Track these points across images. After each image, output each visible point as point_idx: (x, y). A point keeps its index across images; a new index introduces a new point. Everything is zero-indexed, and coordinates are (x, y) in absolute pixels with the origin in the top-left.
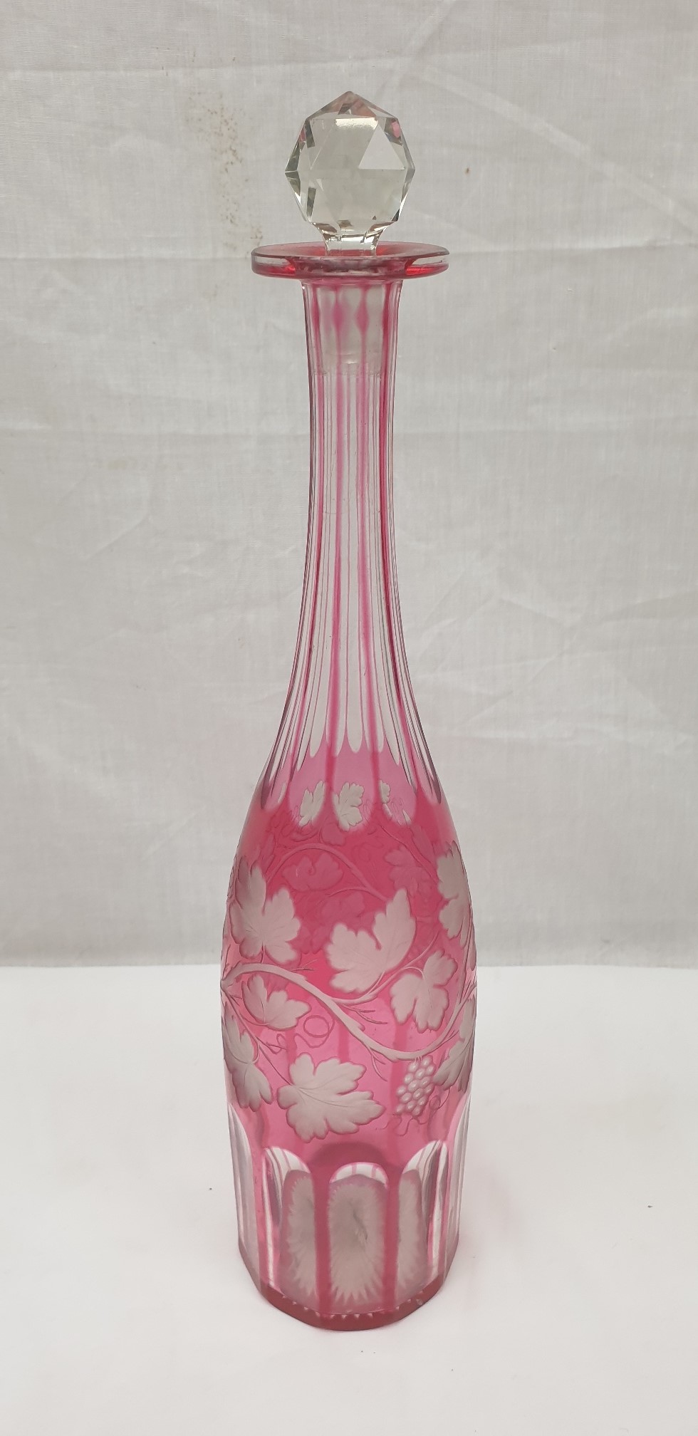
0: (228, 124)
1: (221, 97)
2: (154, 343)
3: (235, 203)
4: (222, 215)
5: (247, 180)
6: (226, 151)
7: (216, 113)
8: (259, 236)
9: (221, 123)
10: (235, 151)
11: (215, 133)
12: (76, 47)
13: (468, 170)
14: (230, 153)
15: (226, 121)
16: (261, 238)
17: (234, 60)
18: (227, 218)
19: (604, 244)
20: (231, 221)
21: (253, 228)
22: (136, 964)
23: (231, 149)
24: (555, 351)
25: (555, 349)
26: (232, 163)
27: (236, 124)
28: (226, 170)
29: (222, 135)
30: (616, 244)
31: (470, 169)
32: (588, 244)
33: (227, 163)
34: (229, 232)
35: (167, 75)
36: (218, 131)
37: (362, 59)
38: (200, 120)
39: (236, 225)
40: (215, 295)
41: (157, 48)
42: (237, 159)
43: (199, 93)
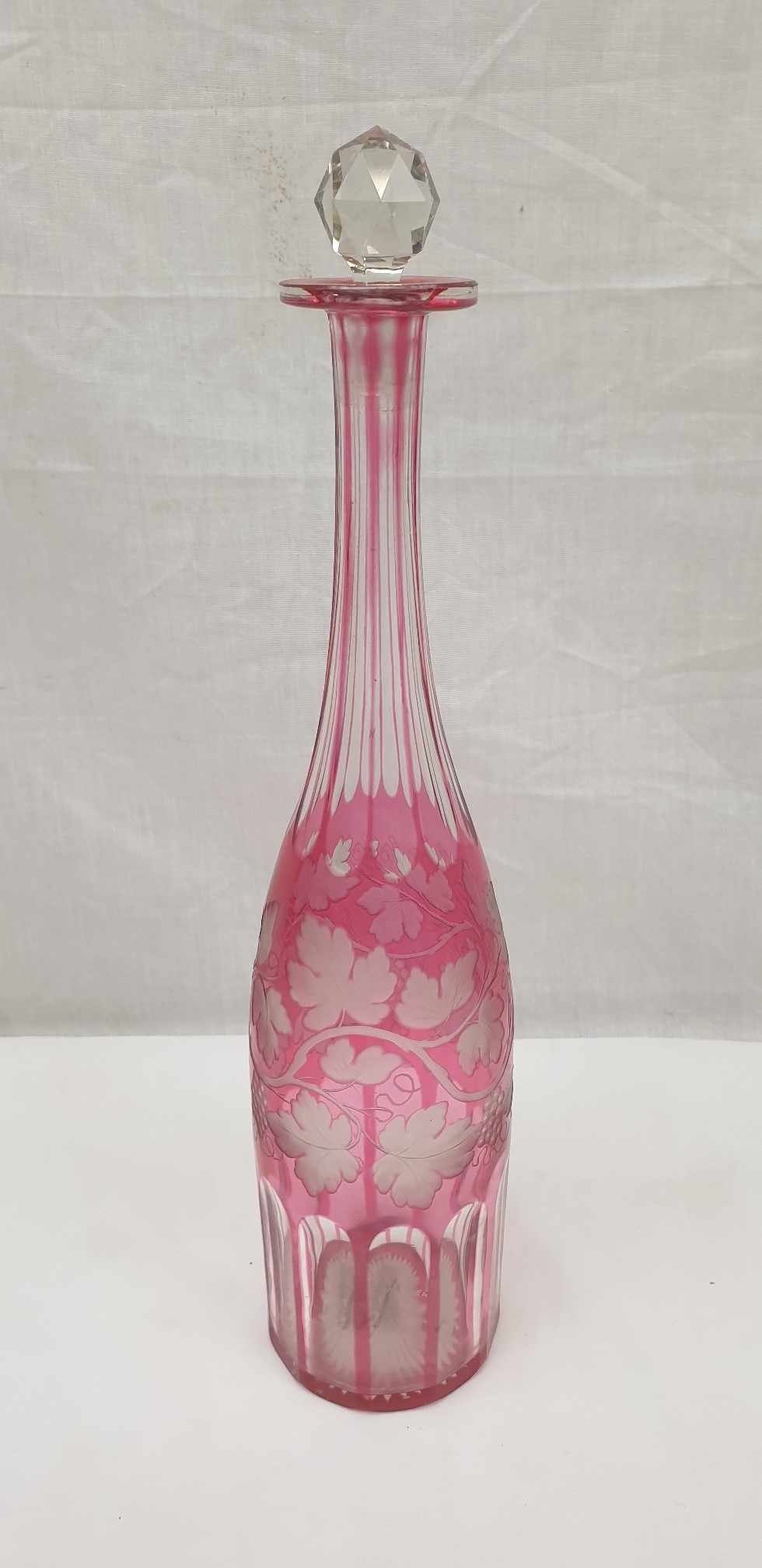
0: (277, 162)
1: (270, 136)
2: (200, 383)
3: (284, 242)
4: (270, 254)
5: (296, 219)
6: (275, 190)
7: (265, 151)
9: (270, 162)
10: (284, 189)
11: (264, 171)
12: (124, 86)
13: (522, 209)
14: (280, 191)
15: (275, 159)
17: (284, 99)
18: (275, 256)
19: (661, 283)
20: (280, 260)
21: (302, 266)
22: (175, 1034)
23: (280, 187)
24: (610, 393)
25: (611, 391)
26: (281, 201)
27: (285, 162)
28: (275, 208)
29: (271, 173)
30: (674, 283)
31: (525, 209)
32: (645, 284)
33: (276, 202)
34: (277, 271)
35: (216, 114)
36: (267, 169)
37: (414, 98)
38: (249, 158)
39: (285, 264)
40: (262, 335)
41: (207, 87)
42: (286, 197)
43: (248, 132)
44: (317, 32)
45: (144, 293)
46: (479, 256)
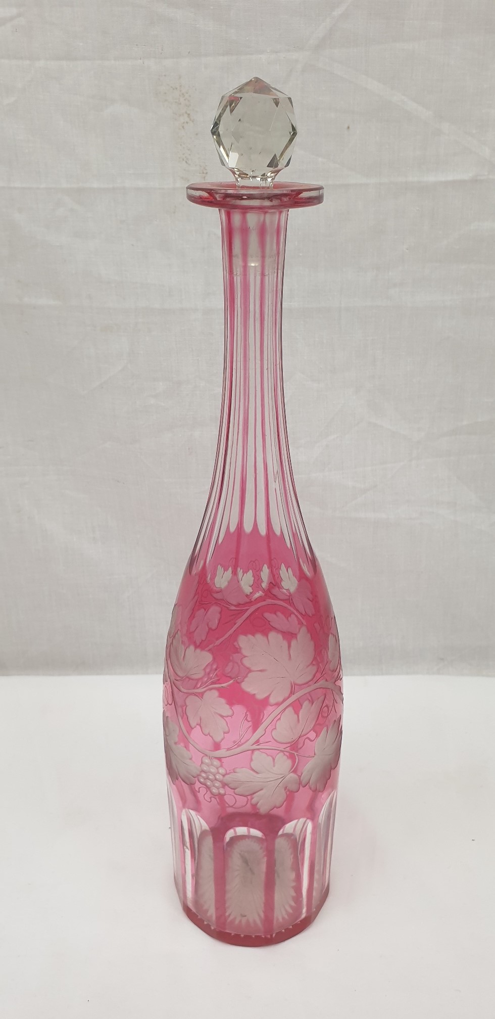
0: (184, 96)
1: (180, 78)
2: (133, 245)
3: (189, 150)
4: (179, 158)
5: (197, 134)
6: (183, 115)
7: (176, 89)
8: (205, 172)
9: (180, 96)
10: (189, 114)
11: (176, 102)
12: (81, 44)
13: (348, 128)
14: (186, 116)
15: (183, 94)
16: (207, 173)
17: (189, 53)
18: (183, 160)
19: (442, 178)
20: (186, 162)
21: (201, 166)
23: (186, 113)
24: (407, 251)
25: (407, 249)
26: (187, 123)
27: (190, 96)
28: (183, 127)
29: (181, 104)
30: (450, 178)
31: (351, 127)
32: (431, 178)
33: (184, 123)
34: (185, 170)
35: (143, 63)
36: (177, 101)
37: (277, 52)
38: (165, 93)
39: (189, 165)
40: (174, 213)
41: (137, 45)
42: (190, 120)
43: (165, 76)
44: (212, 7)
45: (95, 185)
46: (320, 159)
